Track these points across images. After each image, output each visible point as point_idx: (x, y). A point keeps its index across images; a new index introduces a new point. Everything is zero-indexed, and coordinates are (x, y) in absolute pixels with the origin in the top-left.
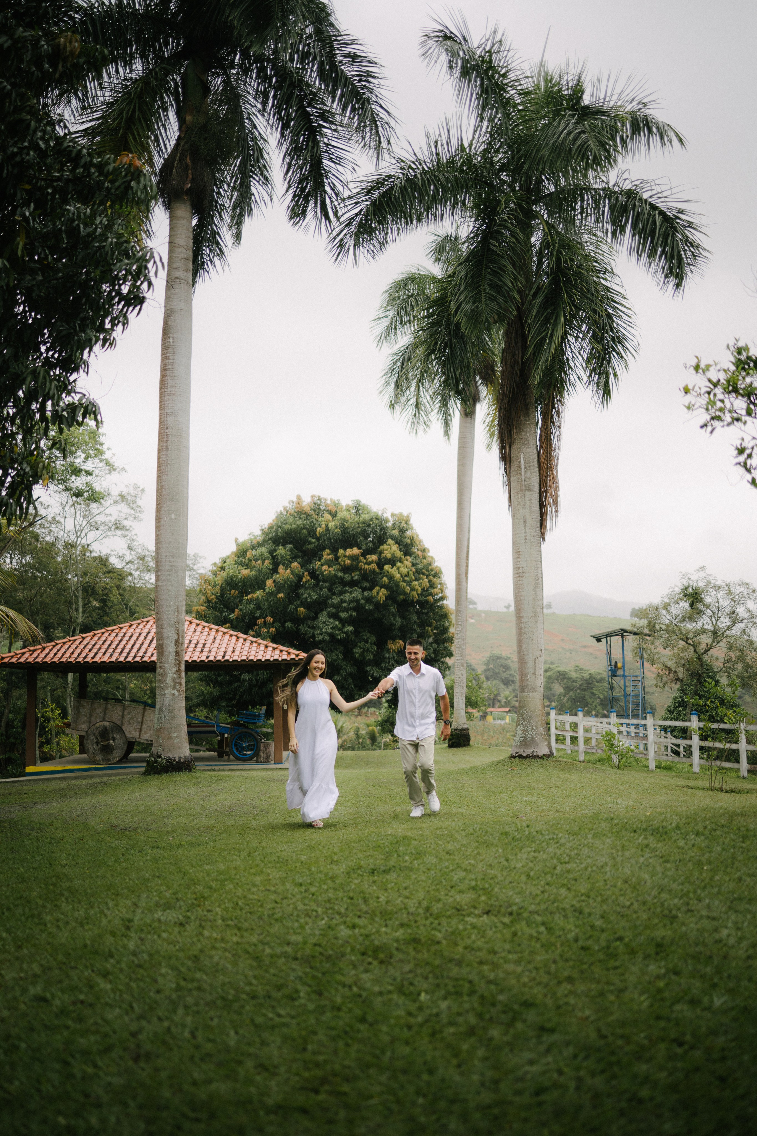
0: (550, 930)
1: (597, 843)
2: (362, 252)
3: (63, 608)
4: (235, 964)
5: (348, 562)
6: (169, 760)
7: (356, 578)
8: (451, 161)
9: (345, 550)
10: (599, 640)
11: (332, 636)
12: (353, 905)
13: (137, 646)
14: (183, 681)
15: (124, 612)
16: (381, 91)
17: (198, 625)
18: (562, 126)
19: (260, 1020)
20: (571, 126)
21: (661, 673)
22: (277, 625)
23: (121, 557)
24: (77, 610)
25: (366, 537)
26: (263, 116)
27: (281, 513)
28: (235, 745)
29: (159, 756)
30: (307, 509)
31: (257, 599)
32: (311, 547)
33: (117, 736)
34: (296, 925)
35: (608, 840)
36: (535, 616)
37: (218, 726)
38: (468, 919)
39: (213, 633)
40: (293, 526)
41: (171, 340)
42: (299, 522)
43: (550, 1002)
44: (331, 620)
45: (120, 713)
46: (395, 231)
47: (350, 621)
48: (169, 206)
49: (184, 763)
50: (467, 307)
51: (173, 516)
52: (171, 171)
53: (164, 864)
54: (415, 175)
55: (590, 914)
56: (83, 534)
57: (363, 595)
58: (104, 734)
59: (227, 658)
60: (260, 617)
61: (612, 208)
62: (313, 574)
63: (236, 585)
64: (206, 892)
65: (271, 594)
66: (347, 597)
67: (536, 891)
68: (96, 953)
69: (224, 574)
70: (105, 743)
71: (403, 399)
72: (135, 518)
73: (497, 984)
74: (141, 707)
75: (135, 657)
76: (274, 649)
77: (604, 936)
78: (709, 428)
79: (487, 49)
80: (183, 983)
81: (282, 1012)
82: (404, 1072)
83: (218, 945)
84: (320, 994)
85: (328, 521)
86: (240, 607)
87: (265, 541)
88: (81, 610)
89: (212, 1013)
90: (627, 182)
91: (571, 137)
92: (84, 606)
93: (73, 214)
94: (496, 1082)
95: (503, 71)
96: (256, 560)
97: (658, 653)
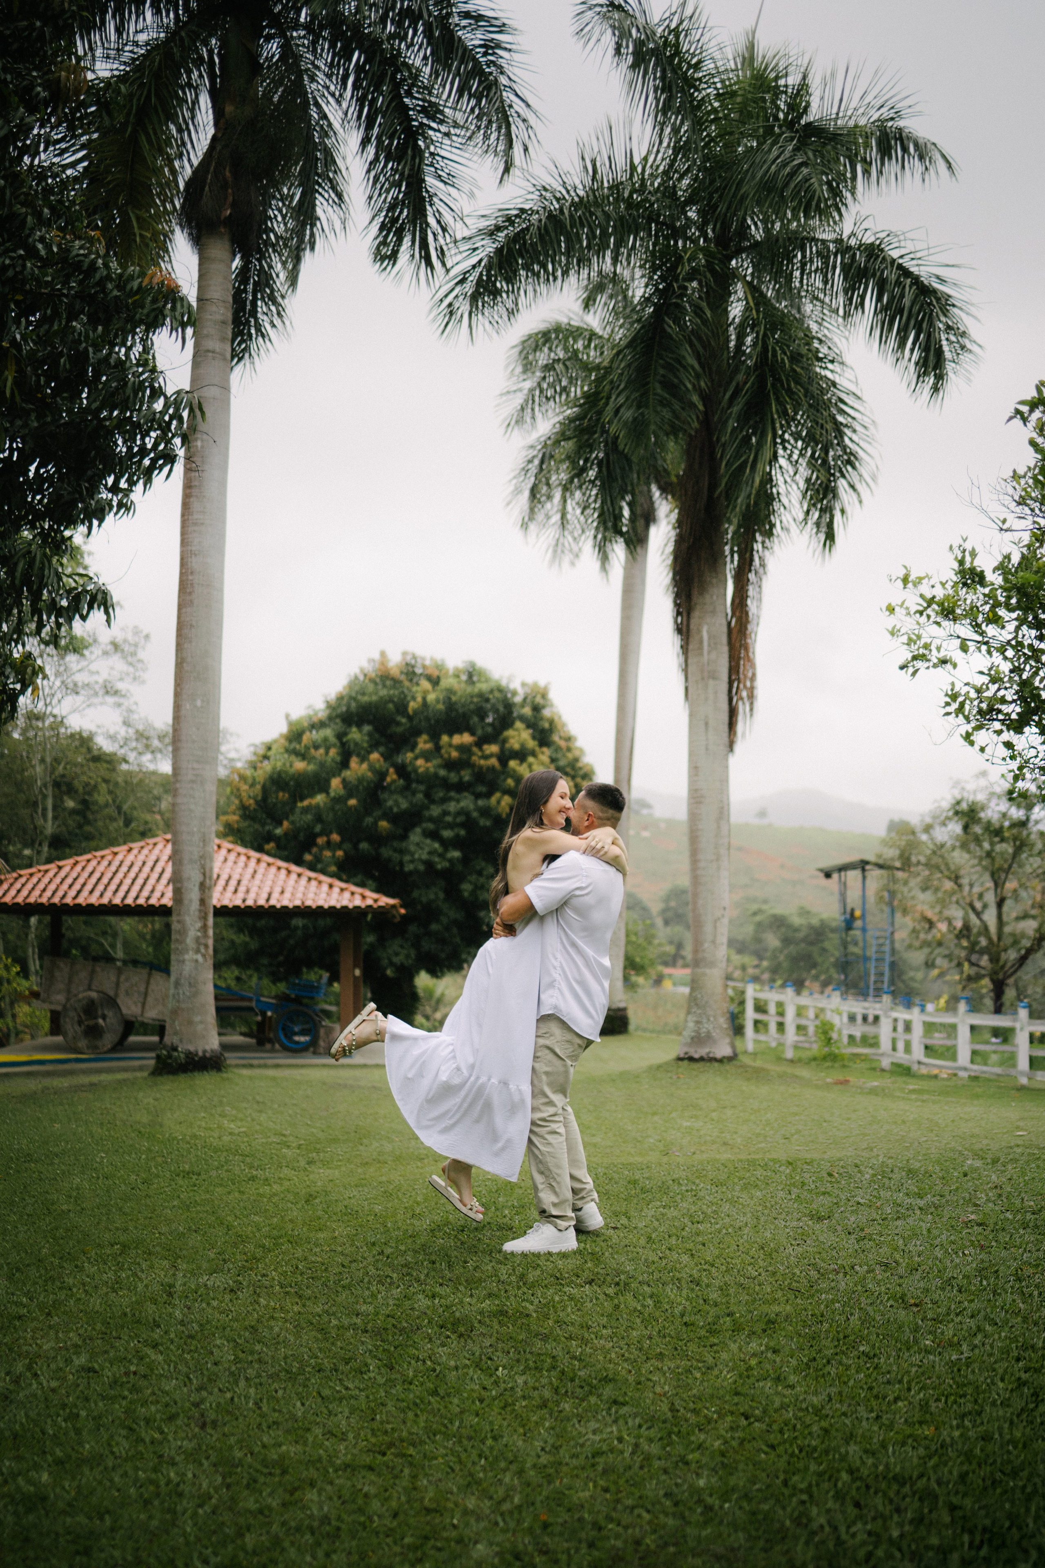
0: (658, 1303)
1: (744, 1197)
2: (481, 322)
3: (25, 812)
4: (298, 1336)
5: (455, 754)
6: (189, 1055)
7: (467, 778)
8: (616, 187)
9: (451, 735)
10: (828, 875)
11: (429, 864)
12: (434, 1270)
13: (140, 881)
14: (211, 942)
15: (115, 820)
16: (516, 70)
17: (229, 851)
18: (775, 152)
19: (326, 1392)
20: (787, 154)
21: (918, 927)
22: (347, 846)
23: (112, 738)
24: (44, 815)
25: (482, 717)
26: (339, 102)
27: (356, 678)
28: (283, 1029)
29: (175, 1049)
30: (395, 672)
31: (317, 806)
32: (399, 730)
33: (110, 1014)
34: (367, 1293)
35: (759, 1194)
36: (718, 860)
37: (258, 1001)
38: (567, 1289)
39: (253, 863)
40: (374, 698)
41: (199, 443)
42: (383, 692)
43: (631, 1379)
44: (428, 841)
45: (113, 978)
46: (530, 293)
47: (456, 843)
48: (198, 240)
49: (211, 1059)
50: (628, 414)
51: (199, 703)
52: (203, 189)
53: (198, 1212)
54: (561, 210)
55: (708, 1286)
56: (55, 701)
57: (475, 804)
58: (90, 1009)
59: (273, 902)
60: (320, 834)
61: (845, 269)
62: (402, 771)
63: (287, 784)
64: (259, 1253)
65: (338, 800)
66: (452, 807)
67: (653, 1257)
68: (138, 1322)
69: (267, 766)
70: (91, 1023)
71: (540, 516)
72: (135, 679)
73: (580, 1360)
74: (145, 972)
75: (137, 897)
76: (342, 890)
77: (713, 1312)
78: (911, 670)
79: (673, 25)
80: (241, 1355)
81: (351, 1386)
82: (470, 1438)
83: (276, 1315)
84: (392, 1368)
85: (426, 692)
86: (291, 818)
87: (330, 718)
88: (50, 815)
89: (276, 1386)
90: (868, 233)
91: (788, 169)
92: (55, 807)
93: (80, 334)
94: (557, 1448)
95: (694, 61)
96: (316, 747)
97: (913, 898)
